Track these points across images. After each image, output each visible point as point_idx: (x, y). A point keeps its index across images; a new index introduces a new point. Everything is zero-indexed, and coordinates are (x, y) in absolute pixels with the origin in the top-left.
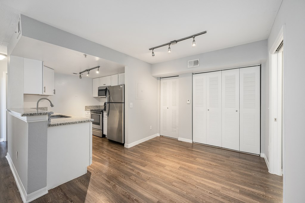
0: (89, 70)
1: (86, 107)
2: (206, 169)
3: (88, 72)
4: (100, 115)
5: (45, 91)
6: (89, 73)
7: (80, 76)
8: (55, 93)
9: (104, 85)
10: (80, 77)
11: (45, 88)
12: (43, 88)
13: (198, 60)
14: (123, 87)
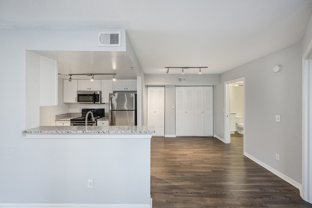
0: (94, 74)
1: (57, 116)
2: (205, 150)
3: (92, 76)
6: (93, 78)
7: (70, 78)
9: (88, 89)
10: (70, 80)
13: (185, 78)
14: (134, 95)
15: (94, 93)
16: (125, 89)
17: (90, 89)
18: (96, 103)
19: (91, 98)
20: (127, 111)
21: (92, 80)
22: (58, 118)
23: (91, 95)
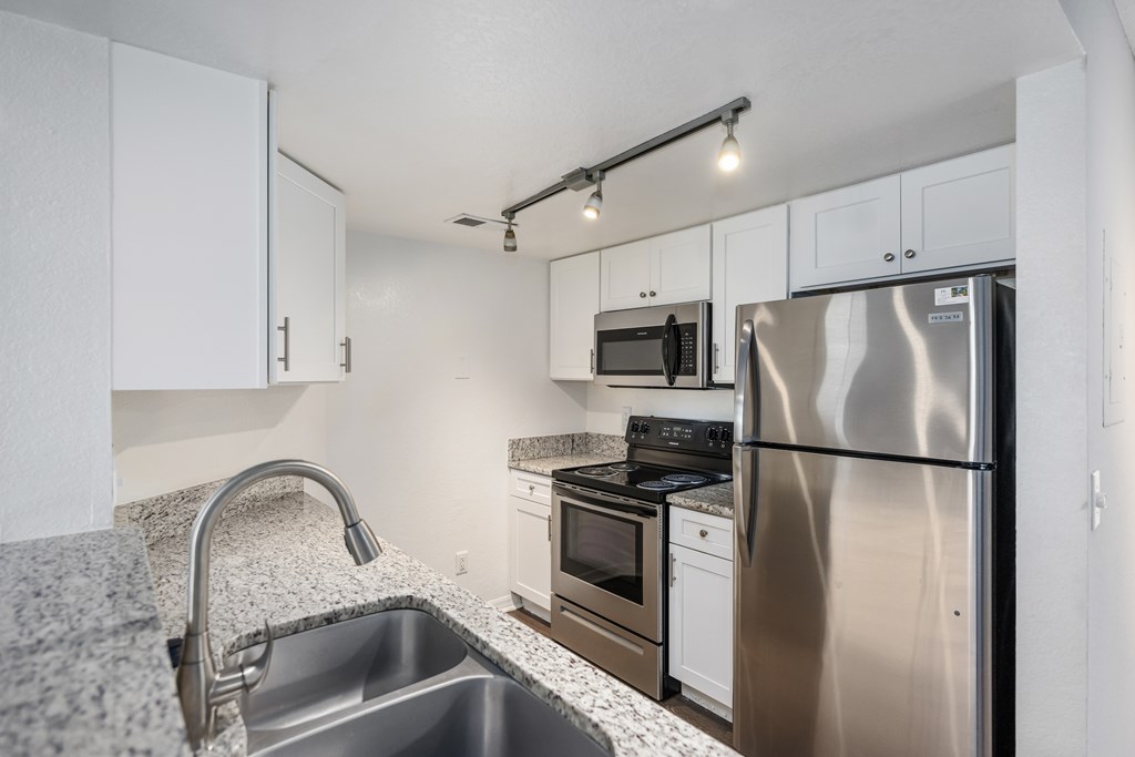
0: (610, 167)
1: (515, 444)
3: (594, 188)
4: (639, 526)
5: (285, 359)
6: (598, 195)
7: (509, 233)
8: (347, 366)
9: (643, 295)
10: (509, 243)
11: (285, 328)
12: (274, 328)
14: (970, 299)
15: (672, 318)
16: (890, 258)
17: (653, 294)
18: (681, 380)
19: (655, 351)
20: (927, 469)
21: (590, 214)
22: (518, 453)
23: (652, 333)
